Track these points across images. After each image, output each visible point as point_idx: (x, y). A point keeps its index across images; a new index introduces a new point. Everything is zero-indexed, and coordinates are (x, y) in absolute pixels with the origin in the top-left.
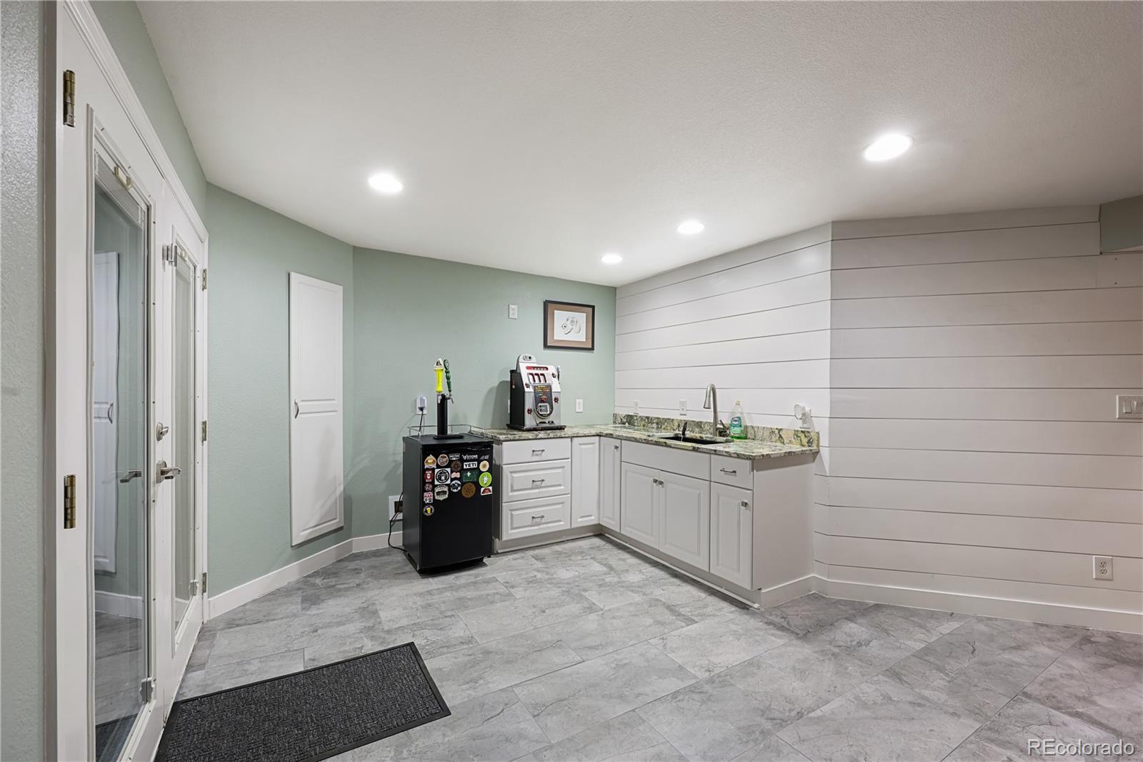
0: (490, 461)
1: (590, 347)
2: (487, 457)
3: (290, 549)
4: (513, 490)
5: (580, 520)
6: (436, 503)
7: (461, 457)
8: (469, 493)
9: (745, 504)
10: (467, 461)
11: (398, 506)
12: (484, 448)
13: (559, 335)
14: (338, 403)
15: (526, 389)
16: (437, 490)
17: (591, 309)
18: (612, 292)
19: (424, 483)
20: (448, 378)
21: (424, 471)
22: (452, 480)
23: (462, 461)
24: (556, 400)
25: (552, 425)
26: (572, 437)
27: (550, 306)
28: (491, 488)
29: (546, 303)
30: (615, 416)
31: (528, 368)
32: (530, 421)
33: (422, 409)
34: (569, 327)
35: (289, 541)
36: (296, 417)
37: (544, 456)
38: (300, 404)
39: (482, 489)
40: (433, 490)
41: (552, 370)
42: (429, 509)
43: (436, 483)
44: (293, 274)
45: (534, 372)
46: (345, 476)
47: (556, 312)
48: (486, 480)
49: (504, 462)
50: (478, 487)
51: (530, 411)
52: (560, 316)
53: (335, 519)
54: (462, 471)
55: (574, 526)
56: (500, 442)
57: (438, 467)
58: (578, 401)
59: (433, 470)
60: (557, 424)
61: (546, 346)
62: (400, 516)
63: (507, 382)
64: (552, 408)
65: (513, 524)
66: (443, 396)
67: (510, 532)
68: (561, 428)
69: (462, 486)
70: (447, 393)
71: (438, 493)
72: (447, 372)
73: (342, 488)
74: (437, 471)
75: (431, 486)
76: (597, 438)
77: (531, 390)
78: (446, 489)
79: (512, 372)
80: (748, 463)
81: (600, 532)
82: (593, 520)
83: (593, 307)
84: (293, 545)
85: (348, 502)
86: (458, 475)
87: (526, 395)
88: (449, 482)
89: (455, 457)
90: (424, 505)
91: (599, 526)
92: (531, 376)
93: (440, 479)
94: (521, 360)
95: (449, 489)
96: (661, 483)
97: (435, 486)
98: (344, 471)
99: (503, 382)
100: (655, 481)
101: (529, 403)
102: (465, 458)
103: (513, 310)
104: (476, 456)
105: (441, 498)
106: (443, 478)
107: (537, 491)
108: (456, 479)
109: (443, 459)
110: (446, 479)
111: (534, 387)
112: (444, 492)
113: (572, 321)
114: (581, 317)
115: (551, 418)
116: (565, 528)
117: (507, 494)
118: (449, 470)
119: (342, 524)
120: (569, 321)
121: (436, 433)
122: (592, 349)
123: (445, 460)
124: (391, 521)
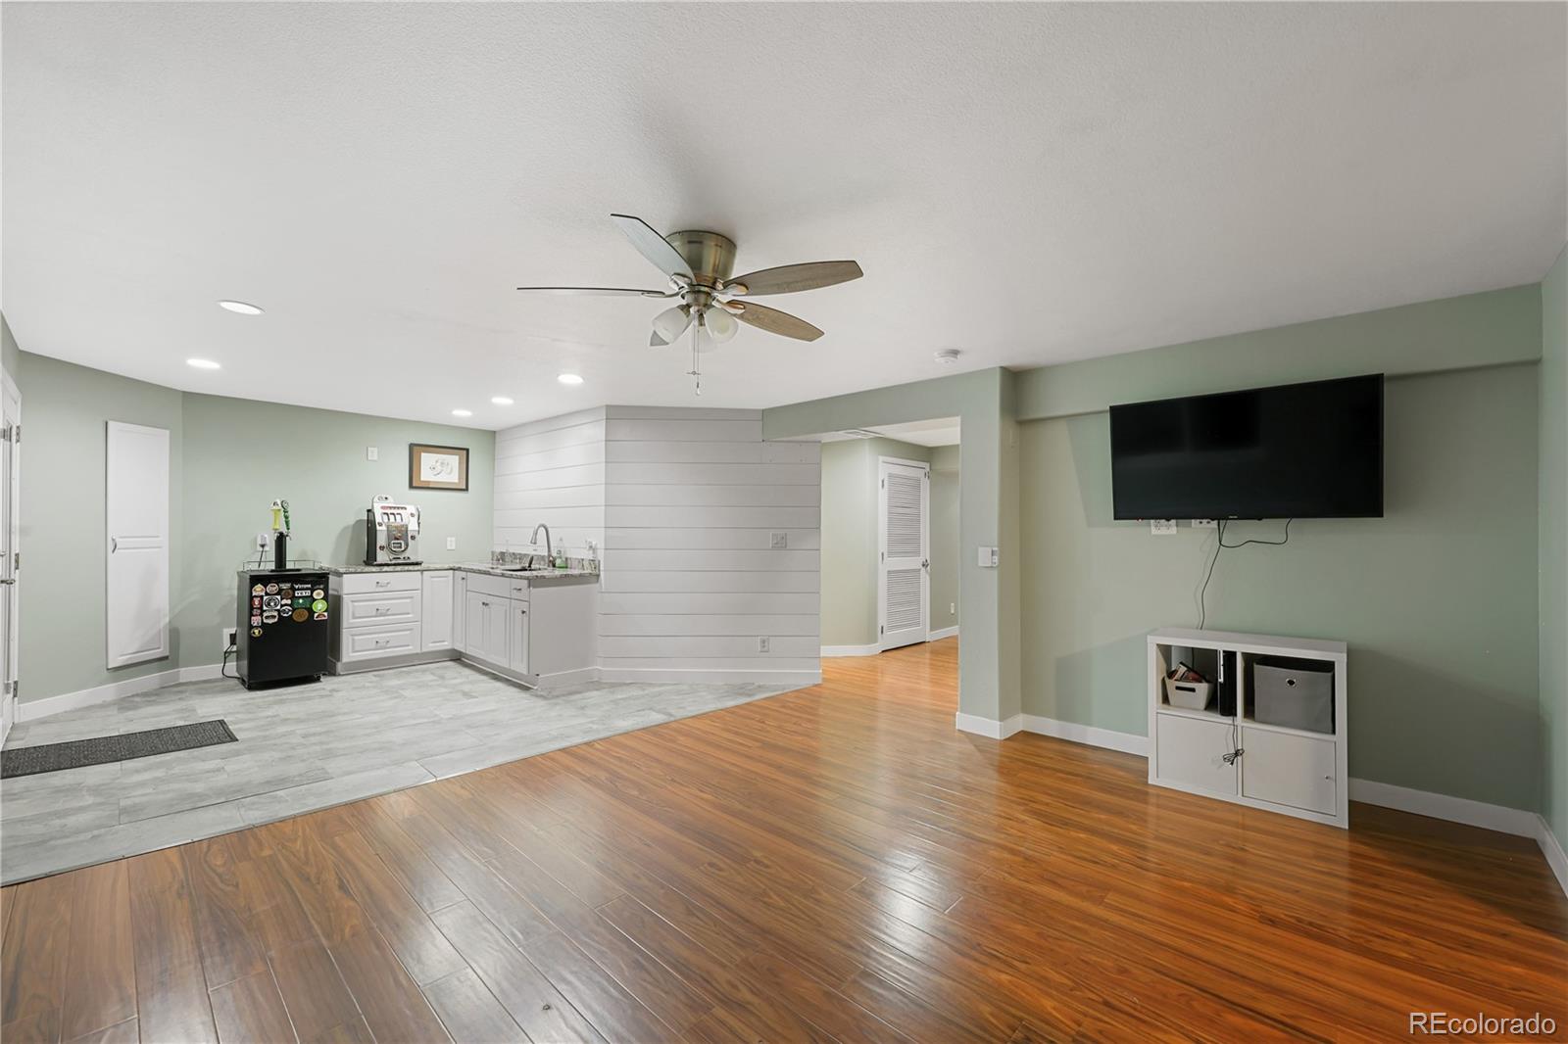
0: (326, 590)
1: (464, 487)
2: (322, 586)
3: (105, 671)
4: (354, 618)
5: (431, 645)
6: (264, 625)
7: (292, 586)
8: (301, 617)
9: (523, 612)
10: (298, 589)
11: (233, 637)
12: (320, 579)
13: (426, 475)
14: (164, 539)
15: (378, 528)
16: (265, 614)
17: (465, 452)
18: (492, 436)
19: (251, 608)
20: (286, 517)
21: (252, 598)
22: (282, 606)
23: (294, 590)
24: (413, 538)
25: (408, 561)
26: (422, 571)
27: (415, 448)
28: (326, 614)
29: (412, 446)
30: (493, 553)
31: (383, 508)
32: (382, 557)
33: (263, 546)
34: (439, 468)
35: (105, 663)
36: (113, 551)
37: (389, 588)
38: (117, 540)
39: (316, 615)
40: (261, 615)
41: (411, 509)
42: (256, 631)
43: (265, 608)
44: (110, 423)
45: (389, 511)
46: (171, 609)
47: (423, 454)
48: (320, 607)
49: (345, 591)
50: (311, 612)
51: (382, 548)
52: (427, 459)
53: (159, 648)
54: (293, 598)
55: (424, 650)
56: (339, 575)
57: (267, 594)
58: (449, 539)
59: (262, 597)
60: (413, 559)
61: (411, 486)
62: (235, 648)
63: (364, 520)
64: (407, 545)
65: (353, 646)
66: (281, 534)
67: (351, 654)
68: (417, 564)
69: (294, 610)
70: (285, 531)
71: (267, 617)
72: (285, 512)
73: (167, 620)
74: (265, 598)
75: (259, 611)
76: (451, 572)
77: (384, 528)
78: (276, 614)
79: (369, 511)
80: (526, 582)
81: (457, 657)
82: (446, 645)
83: (467, 450)
84: (110, 667)
85: (174, 635)
86: (289, 602)
87: (378, 533)
88: (279, 607)
89: (285, 586)
90: (251, 627)
91: (454, 651)
92: (385, 517)
93: (269, 604)
94: (376, 499)
95: (279, 614)
96: (487, 604)
97: (263, 611)
98: (170, 604)
99: (360, 520)
100: (483, 604)
101: (381, 540)
102: (297, 587)
103: (372, 452)
104: (309, 586)
105: (270, 621)
106: (272, 604)
107: (382, 618)
108: (286, 605)
109: (272, 588)
110: (276, 605)
111: (388, 527)
112: (274, 617)
113: (442, 463)
114: (454, 460)
115: (406, 555)
116: (415, 652)
117: (347, 620)
118: (279, 597)
119: (167, 654)
120: (438, 464)
121: (274, 568)
122: (467, 489)
123: (274, 589)
124: (226, 653)
